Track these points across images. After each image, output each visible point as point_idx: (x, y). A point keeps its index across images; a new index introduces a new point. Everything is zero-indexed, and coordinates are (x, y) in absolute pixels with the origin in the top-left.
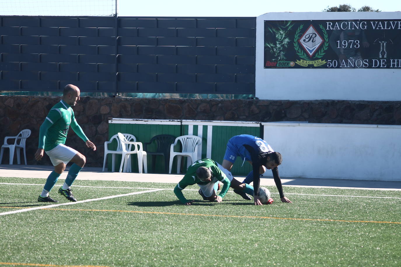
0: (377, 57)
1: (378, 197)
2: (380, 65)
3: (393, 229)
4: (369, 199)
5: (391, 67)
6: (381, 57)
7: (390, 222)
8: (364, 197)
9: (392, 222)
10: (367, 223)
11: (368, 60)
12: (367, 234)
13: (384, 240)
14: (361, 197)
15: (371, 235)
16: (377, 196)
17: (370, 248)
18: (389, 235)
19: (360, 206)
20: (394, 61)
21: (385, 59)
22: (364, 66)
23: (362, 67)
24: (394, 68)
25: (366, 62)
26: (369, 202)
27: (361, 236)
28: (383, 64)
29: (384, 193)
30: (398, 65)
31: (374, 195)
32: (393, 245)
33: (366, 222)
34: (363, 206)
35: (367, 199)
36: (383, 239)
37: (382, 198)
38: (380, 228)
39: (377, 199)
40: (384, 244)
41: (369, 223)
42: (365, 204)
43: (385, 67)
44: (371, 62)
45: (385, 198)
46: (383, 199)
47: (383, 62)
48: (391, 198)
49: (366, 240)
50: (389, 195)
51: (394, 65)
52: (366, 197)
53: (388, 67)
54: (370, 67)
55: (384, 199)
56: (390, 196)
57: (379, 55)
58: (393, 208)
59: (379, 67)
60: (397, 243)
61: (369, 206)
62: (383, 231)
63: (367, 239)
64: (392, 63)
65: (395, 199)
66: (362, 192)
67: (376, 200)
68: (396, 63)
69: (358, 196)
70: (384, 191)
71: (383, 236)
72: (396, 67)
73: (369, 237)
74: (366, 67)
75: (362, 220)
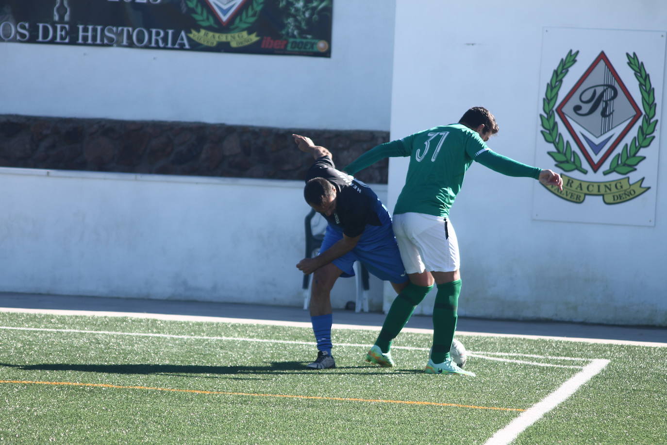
0: (48, 18)
1: (48, 330)
2: (55, 37)
3: (85, 397)
4: (30, 333)
5: (80, 41)
6: (56, 18)
7: (76, 382)
8: (18, 328)
9: (82, 384)
10: (25, 384)
11: (27, 25)
12: (28, 409)
13: (65, 421)
14: (11, 328)
15: (35, 411)
16: (46, 327)
17: (34, 439)
18: (76, 410)
19: (9, 349)
20: (85, 30)
21: (67, 23)
22: (18, 38)
23: (14, 40)
24: (85, 44)
25: (23, 27)
26: (30, 341)
27: (15, 413)
28: (61, 36)
29: (62, 320)
30: (94, 38)
31: (38, 325)
32: (84, 431)
33: (25, 382)
34: (16, 348)
35: (25, 334)
36: (62, 420)
37: (58, 332)
38: (54, 395)
39: (46, 333)
40: (64, 430)
41: (31, 385)
42: (19, 345)
43: (67, 41)
44: (34, 31)
45: (64, 331)
46: (59, 334)
47: (61, 30)
48: (77, 331)
49: (25, 421)
50: (71, 325)
51: (85, 38)
52: (22, 329)
53: (73, 42)
54: (33, 40)
55: (61, 333)
56: (75, 328)
57: (52, 15)
58: (82, 352)
59: (53, 42)
60: (92, 427)
61: (30, 349)
62: (61, 403)
63: (27, 420)
64: (81, 34)
65: (86, 333)
66: (13, 318)
67: (44, 335)
68: (90, 34)
69: (4, 328)
70: (62, 316)
71: (62, 413)
72: (90, 41)
73: (32, 414)
74: (23, 39)
75: (16, 379)
